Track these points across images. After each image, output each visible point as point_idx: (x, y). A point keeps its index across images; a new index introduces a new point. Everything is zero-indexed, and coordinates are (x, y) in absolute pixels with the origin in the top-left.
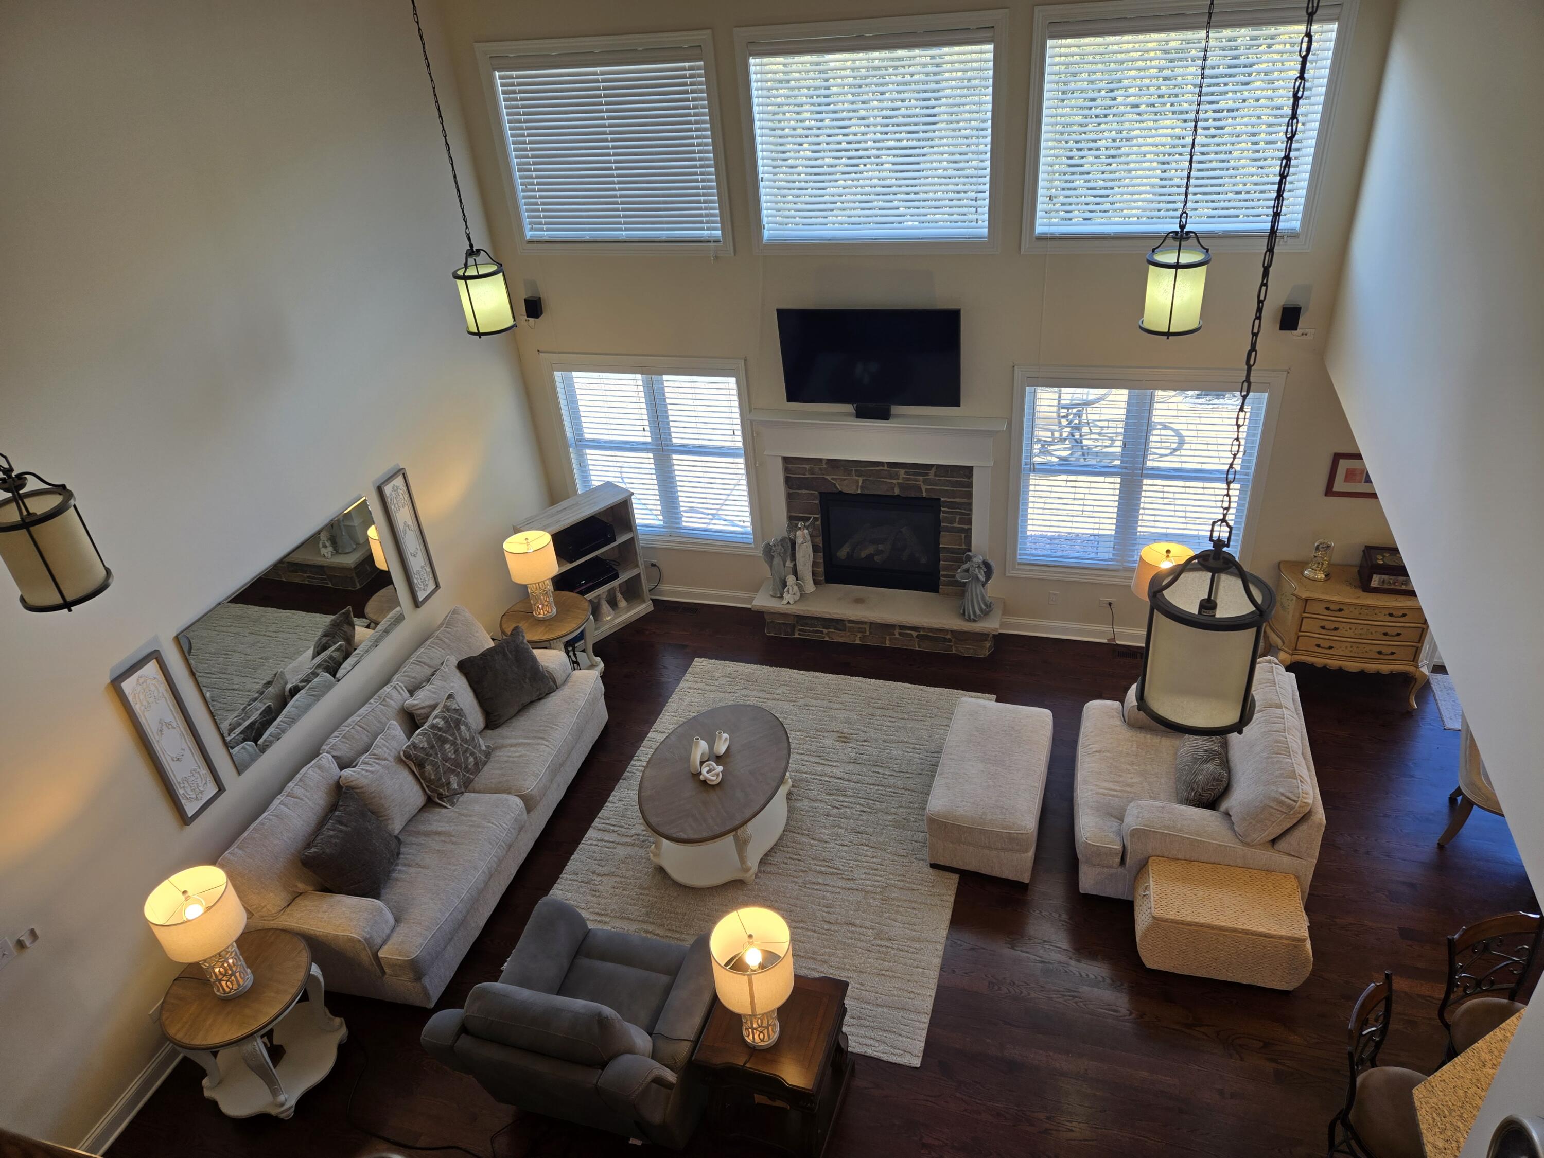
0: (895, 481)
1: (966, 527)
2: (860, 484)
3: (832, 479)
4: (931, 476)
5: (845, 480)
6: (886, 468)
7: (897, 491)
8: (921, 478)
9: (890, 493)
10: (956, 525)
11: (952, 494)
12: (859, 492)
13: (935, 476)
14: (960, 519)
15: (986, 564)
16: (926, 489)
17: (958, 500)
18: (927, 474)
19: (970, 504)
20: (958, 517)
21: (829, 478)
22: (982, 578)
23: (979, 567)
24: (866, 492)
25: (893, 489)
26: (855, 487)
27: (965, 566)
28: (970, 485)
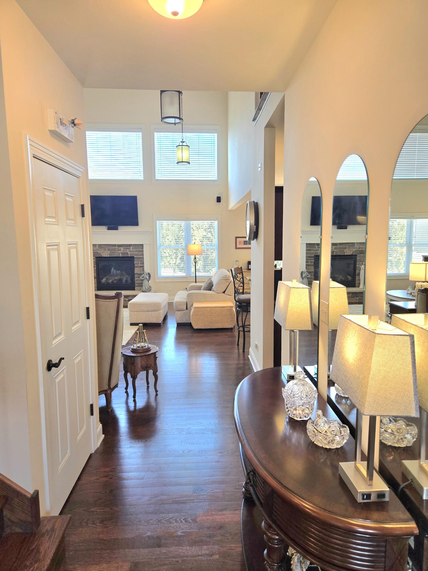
0: (120, 252)
1: (142, 265)
2: (109, 253)
3: (100, 252)
4: (131, 249)
5: (104, 252)
6: (117, 247)
7: (121, 255)
8: (128, 250)
9: (119, 256)
10: (139, 265)
11: (138, 255)
12: (109, 256)
13: (132, 249)
14: (140, 263)
15: (149, 274)
16: (130, 254)
17: (139, 256)
18: (130, 249)
19: (143, 257)
20: (140, 262)
21: (99, 252)
22: (148, 278)
23: (146, 275)
24: (111, 256)
25: (119, 254)
26: (107, 255)
27: (142, 276)
28: (143, 251)
